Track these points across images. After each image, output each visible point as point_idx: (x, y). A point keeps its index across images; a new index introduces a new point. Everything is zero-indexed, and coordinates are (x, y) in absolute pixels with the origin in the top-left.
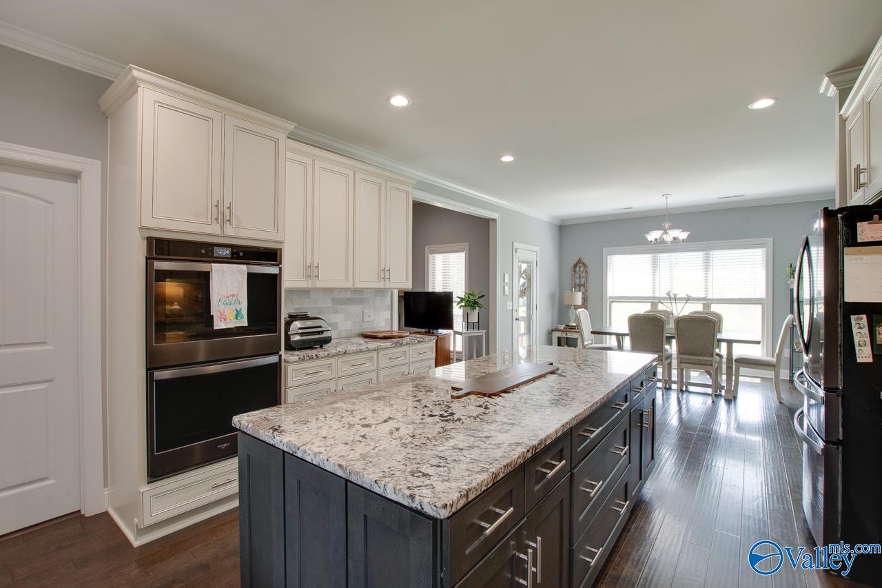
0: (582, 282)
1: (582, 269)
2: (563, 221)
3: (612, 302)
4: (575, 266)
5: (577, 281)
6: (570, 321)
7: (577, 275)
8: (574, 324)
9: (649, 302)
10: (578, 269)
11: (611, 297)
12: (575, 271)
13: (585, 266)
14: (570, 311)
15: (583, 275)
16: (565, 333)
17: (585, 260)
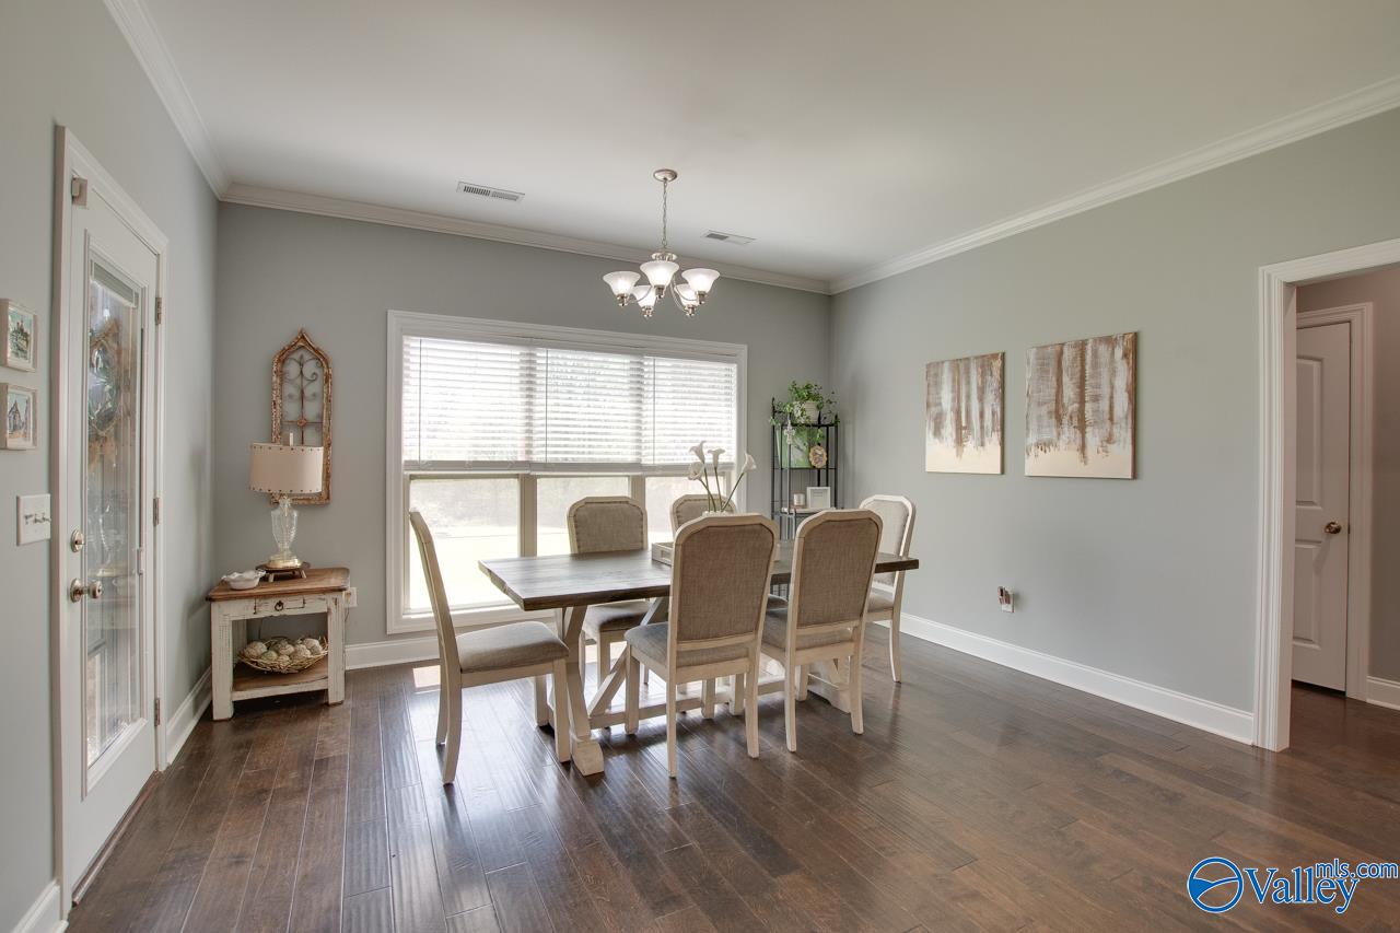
0: (312, 411)
1: (311, 367)
2: (234, 184)
3: (412, 477)
4: (283, 357)
5: (292, 410)
6: (277, 551)
7: (290, 389)
8: (295, 563)
9: (517, 476)
10: (292, 368)
11: (412, 464)
12: (281, 375)
13: (321, 358)
14: (275, 513)
15: (311, 390)
16: (272, 602)
17: (319, 340)
